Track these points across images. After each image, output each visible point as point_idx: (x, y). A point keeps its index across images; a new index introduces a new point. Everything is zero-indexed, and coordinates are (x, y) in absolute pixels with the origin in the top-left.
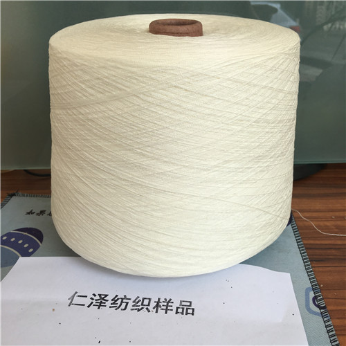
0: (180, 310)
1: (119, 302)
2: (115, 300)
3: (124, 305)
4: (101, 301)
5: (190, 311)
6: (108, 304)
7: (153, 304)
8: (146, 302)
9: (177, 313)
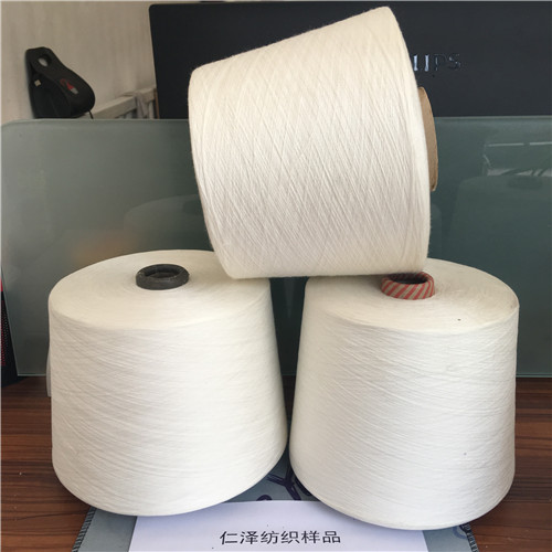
0: (327, 539)
1: (269, 536)
2: (264, 535)
3: (274, 540)
4: (252, 537)
5: (336, 539)
6: (259, 538)
7: (301, 536)
8: (294, 535)
9: (324, 542)
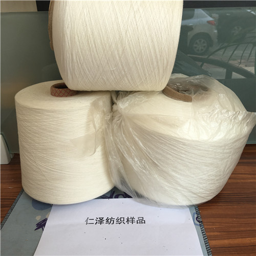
0: (139, 222)
1: (110, 220)
2: (107, 220)
3: (112, 222)
4: (101, 221)
5: (143, 222)
6: (105, 222)
7: (126, 220)
8: (122, 219)
9: (137, 223)
